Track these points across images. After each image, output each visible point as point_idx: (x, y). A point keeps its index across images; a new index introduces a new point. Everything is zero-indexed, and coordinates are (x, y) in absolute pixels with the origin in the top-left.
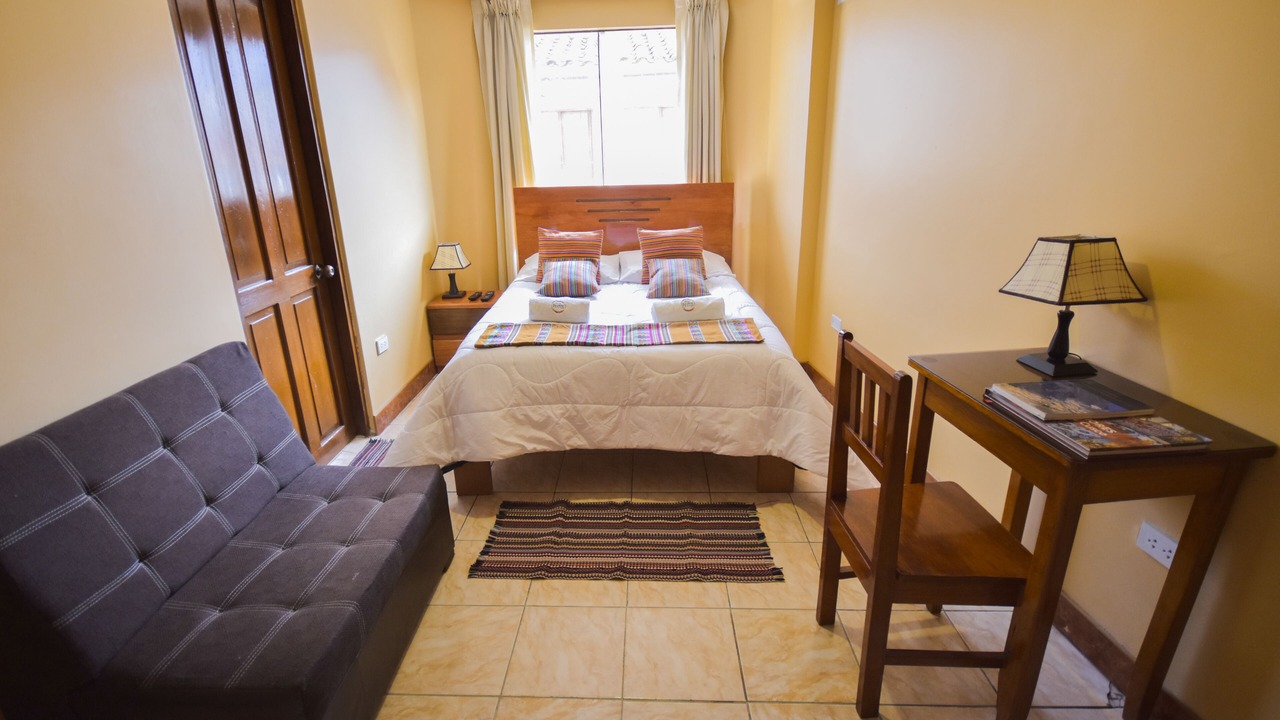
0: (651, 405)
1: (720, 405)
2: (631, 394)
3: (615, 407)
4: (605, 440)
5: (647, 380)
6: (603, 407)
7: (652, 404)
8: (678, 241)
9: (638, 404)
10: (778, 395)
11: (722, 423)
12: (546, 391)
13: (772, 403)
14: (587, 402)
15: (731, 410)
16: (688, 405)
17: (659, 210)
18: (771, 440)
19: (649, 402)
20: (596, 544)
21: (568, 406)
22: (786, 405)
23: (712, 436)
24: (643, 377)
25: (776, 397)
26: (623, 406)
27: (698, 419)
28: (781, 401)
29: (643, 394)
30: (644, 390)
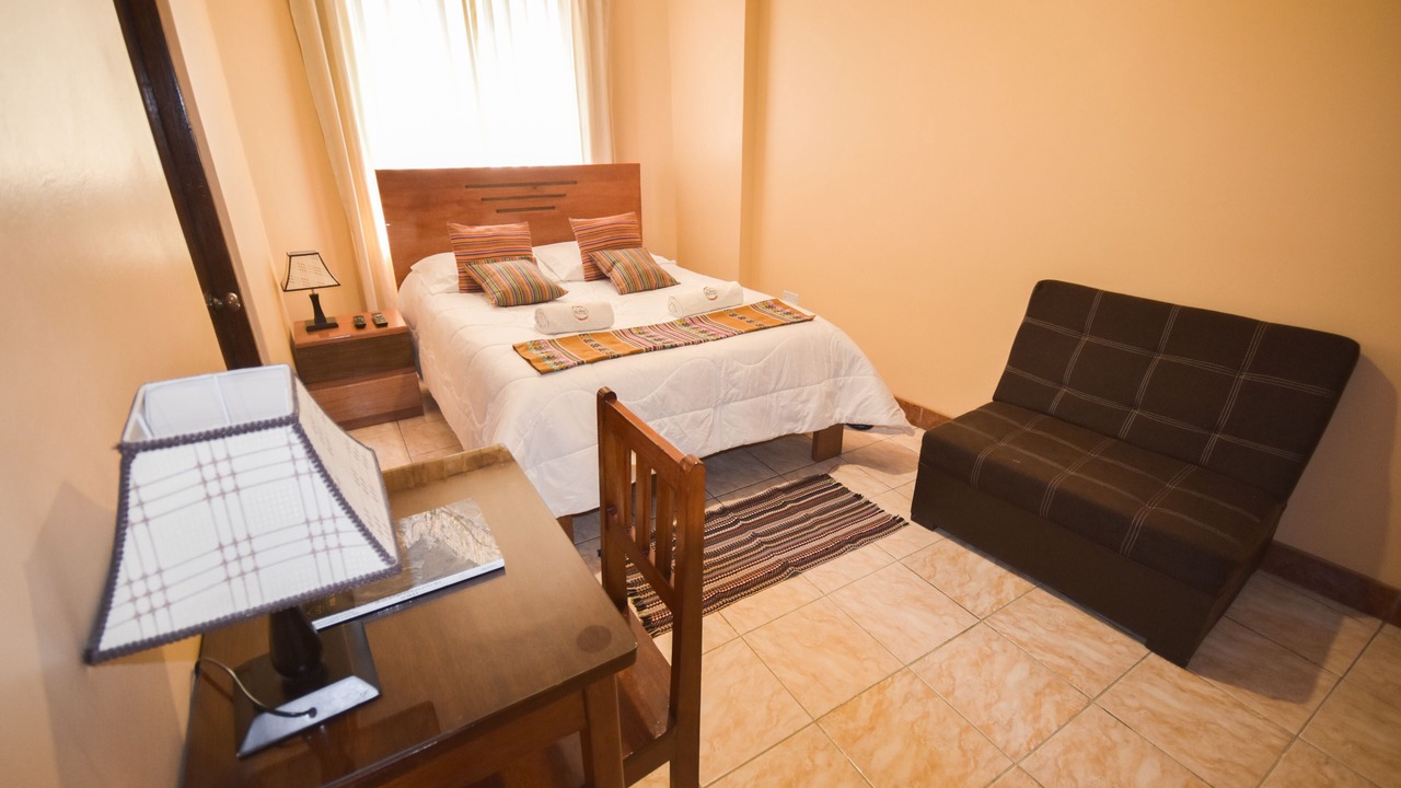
0: (742, 400)
1: (799, 386)
2: (723, 392)
3: (710, 410)
4: (704, 447)
5: (737, 374)
6: (699, 412)
7: (744, 399)
8: (618, 230)
9: (729, 401)
10: (839, 365)
11: (802, 402)
12: (642, 408)
13: (837, 374)
14: (684, 411)
15: (808, 388)
16: (774, 391)
17: (565, 195)
18: (838, 410)
19: (740, 398)
20: (739, 555)
21: (665, 419)
22: (848, 374)
23: (794, 418)
24: (733, 372)
25: (837, 368)
26: (715, 408)
27: (782, 404)
28: (843, 372)
29: (734, 390)
30: (734, 386)
